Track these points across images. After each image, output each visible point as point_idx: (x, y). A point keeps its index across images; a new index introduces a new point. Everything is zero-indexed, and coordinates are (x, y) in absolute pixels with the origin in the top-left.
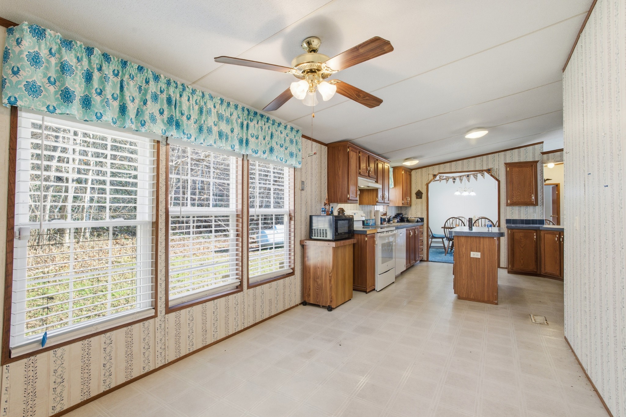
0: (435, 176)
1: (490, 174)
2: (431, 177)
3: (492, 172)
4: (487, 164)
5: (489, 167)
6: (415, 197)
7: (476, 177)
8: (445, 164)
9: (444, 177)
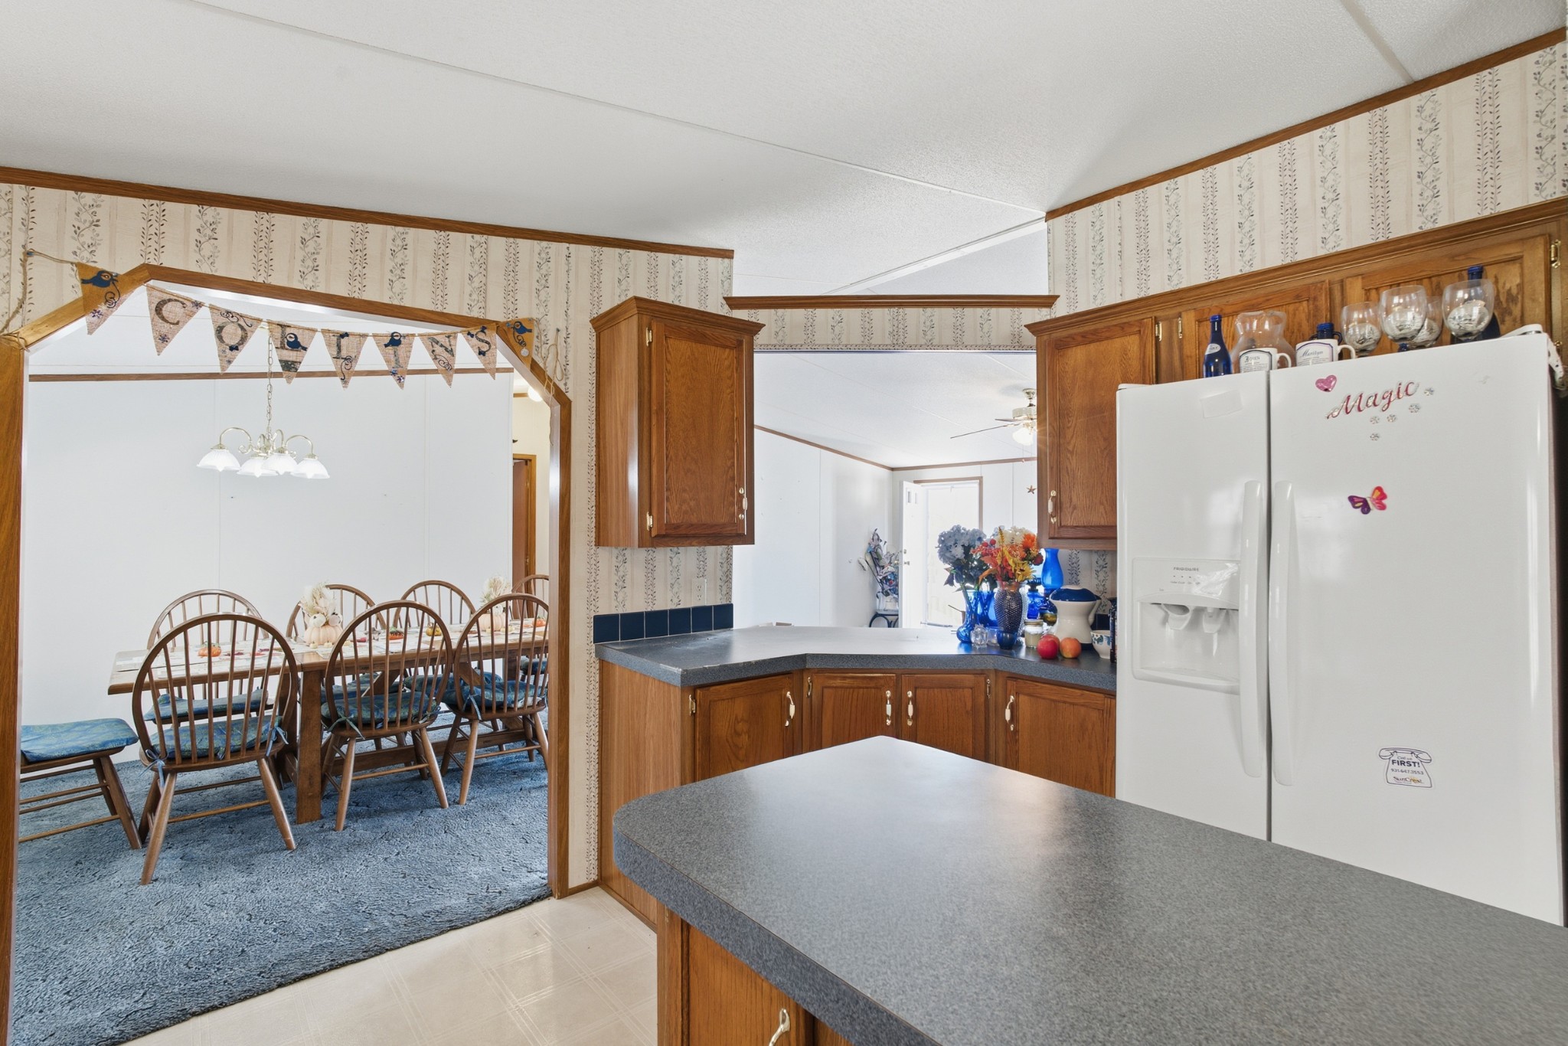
0: (101, 285)
1: (524, 352)
2: (58, 285)
3: (536, 342)
4: (510, 292)
5: (522, 314)
7: (444, 356)
8: (211, 212)
9: (204, 312)
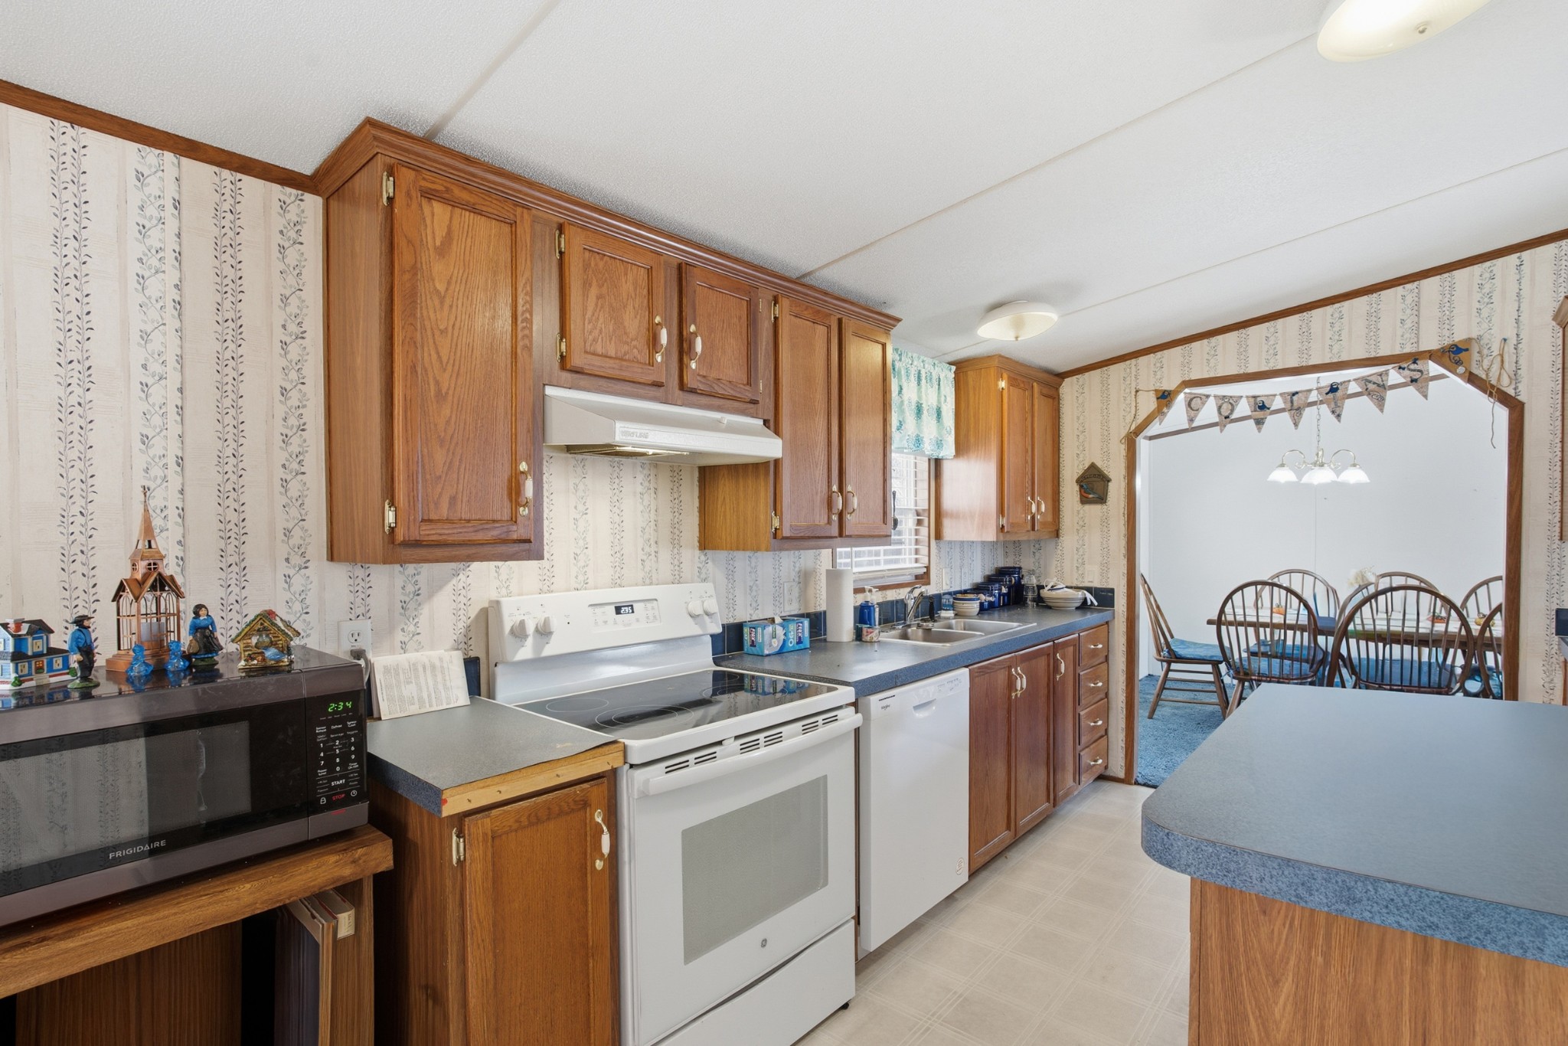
0: (1165, 398)
1: (1461, 370)
2: (1148, 403)
3: (1476, 356)
4: (1446, 321)
5: (1458, 337)
6: (1077, 498)
7: (1376, 391)
8: (1214, 340)
9: (1212, 399)
